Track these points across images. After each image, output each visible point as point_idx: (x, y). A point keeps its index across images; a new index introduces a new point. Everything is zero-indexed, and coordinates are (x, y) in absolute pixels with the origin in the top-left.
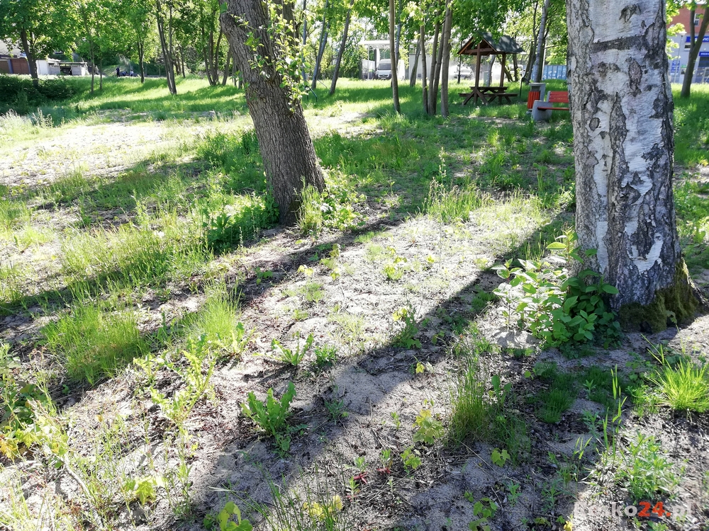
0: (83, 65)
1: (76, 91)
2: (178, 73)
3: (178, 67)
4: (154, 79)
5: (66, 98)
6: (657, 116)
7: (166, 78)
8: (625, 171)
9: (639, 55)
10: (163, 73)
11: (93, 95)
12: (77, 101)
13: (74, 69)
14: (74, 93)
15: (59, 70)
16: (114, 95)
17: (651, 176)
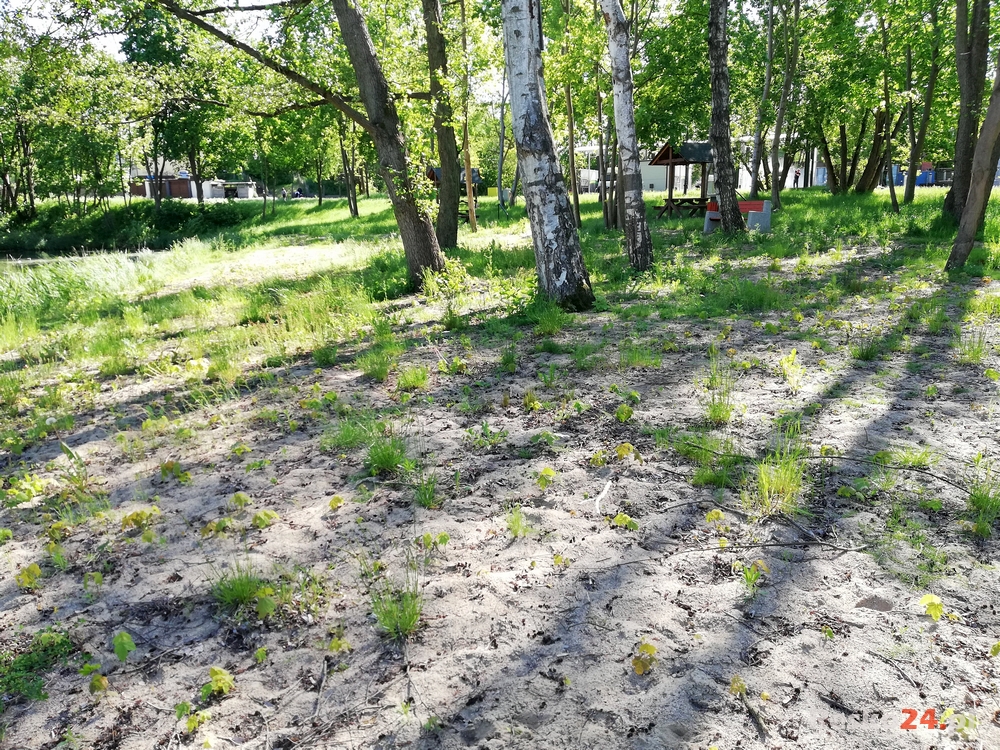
0: (250, 186)
1: (246, 215)
2: (361, 192)
3: (361, 184)
4: (333, 200)
5: (236, 223)
6: (556, 214)
7: (347, 199)
8: (546, 239)
9: (544, 188)
10: (344, 193)
11: (265, 220)
12: (249, 226)
13: (240, 191)
14: (244, 218)
15: (223, 192)
16: (288, 219)
17: (556, 241)
